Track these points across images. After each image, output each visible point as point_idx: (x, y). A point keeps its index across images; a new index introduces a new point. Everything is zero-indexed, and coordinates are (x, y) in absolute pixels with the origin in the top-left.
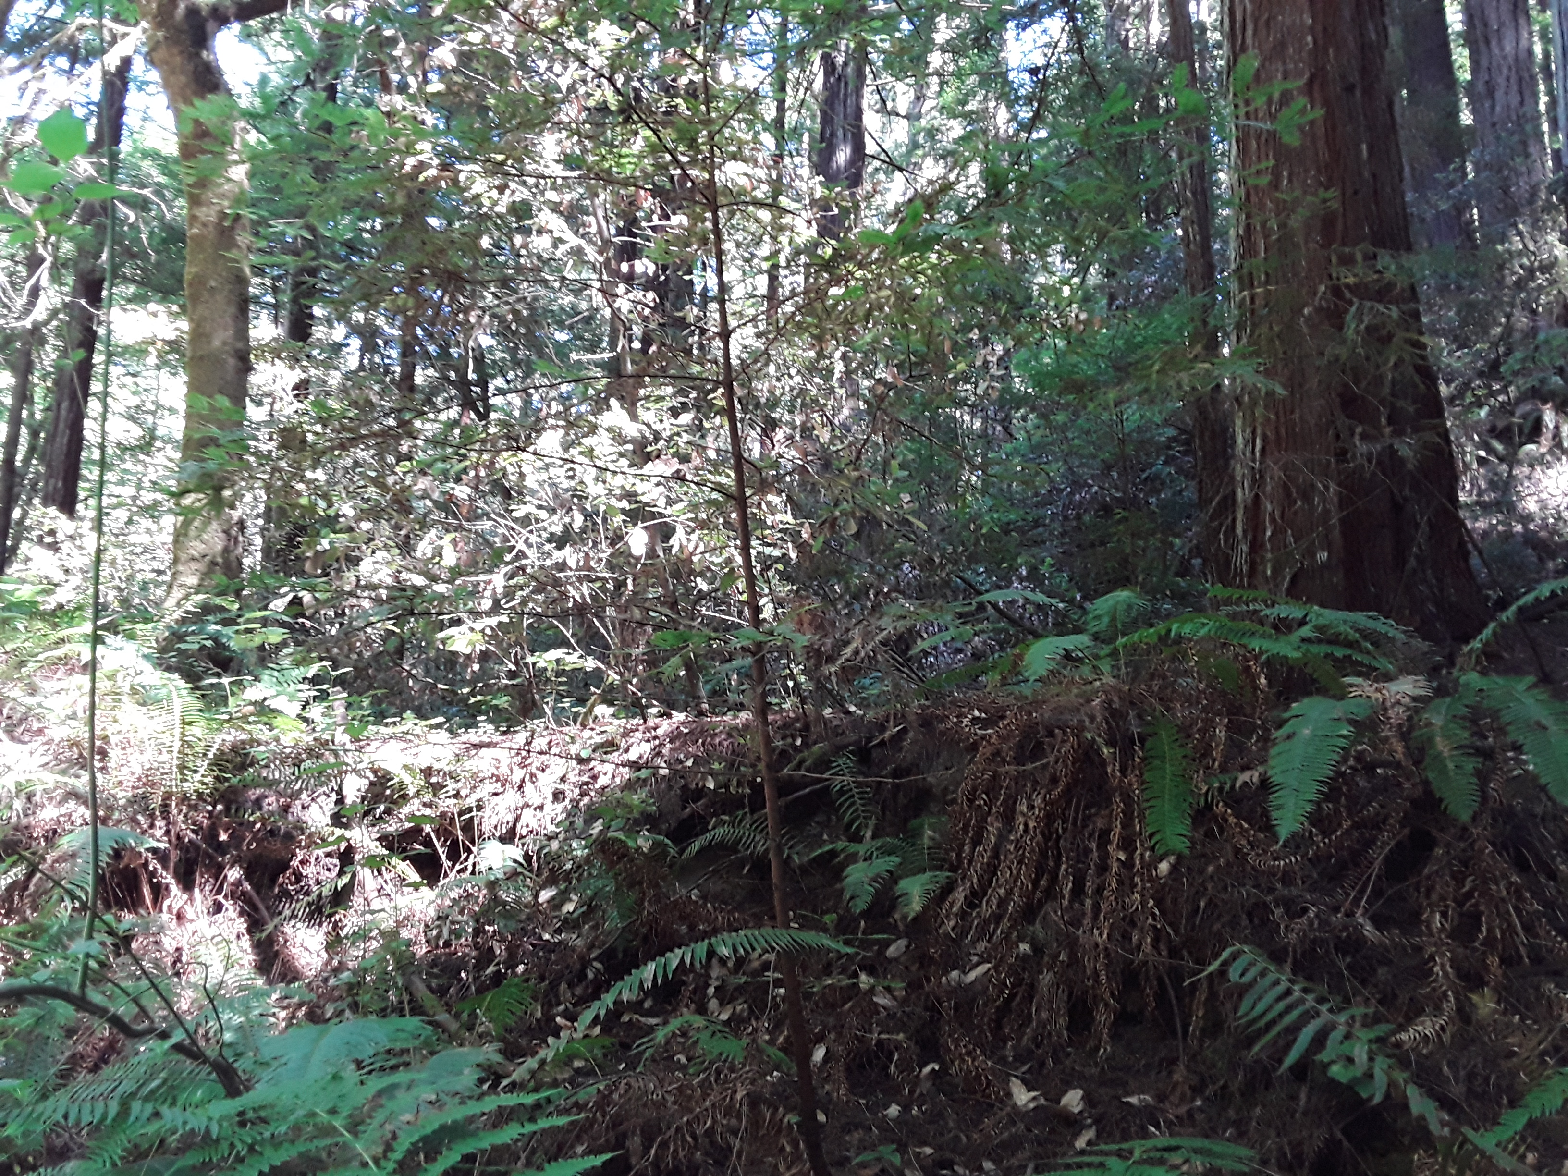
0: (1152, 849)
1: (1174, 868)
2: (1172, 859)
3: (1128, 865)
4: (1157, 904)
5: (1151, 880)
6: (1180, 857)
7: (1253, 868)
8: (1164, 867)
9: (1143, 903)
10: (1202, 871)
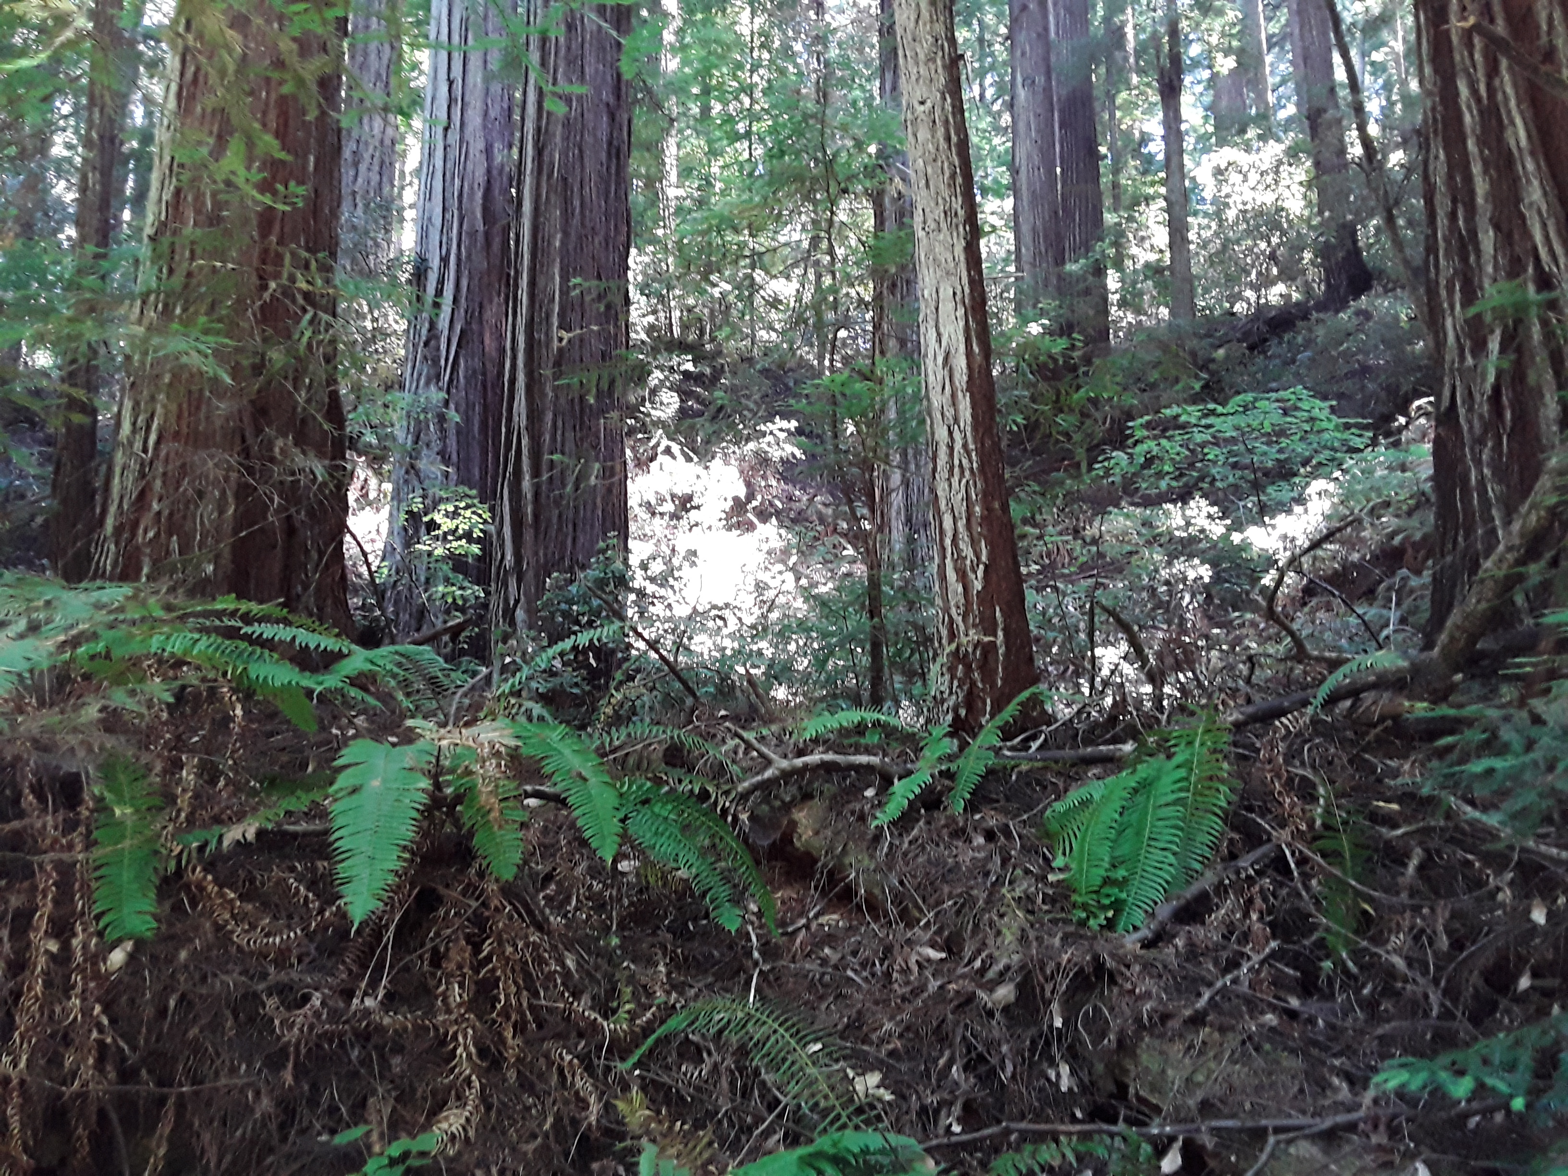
0: (100, 934)
1: (132, 957)
2: (129, 945)
3: (63, 958)
4: (105, 1010)
5: (97, 976)
6: (140, 944)
7: (239, 948)
8: (117, 957)
9: (86, 1012)
10: (171, 959)
